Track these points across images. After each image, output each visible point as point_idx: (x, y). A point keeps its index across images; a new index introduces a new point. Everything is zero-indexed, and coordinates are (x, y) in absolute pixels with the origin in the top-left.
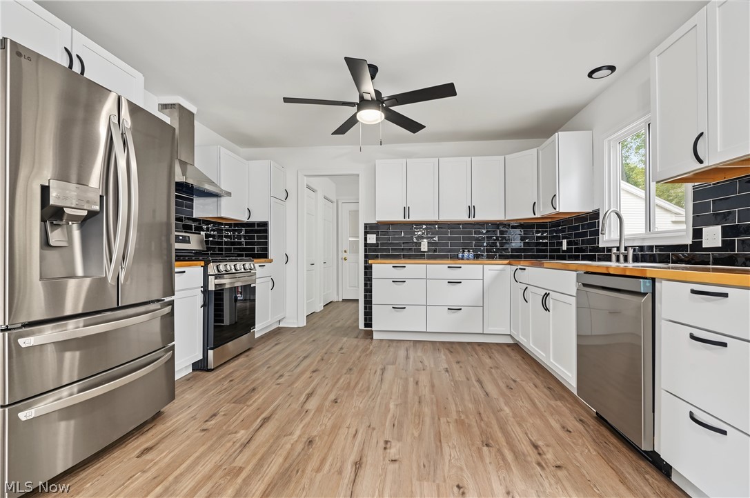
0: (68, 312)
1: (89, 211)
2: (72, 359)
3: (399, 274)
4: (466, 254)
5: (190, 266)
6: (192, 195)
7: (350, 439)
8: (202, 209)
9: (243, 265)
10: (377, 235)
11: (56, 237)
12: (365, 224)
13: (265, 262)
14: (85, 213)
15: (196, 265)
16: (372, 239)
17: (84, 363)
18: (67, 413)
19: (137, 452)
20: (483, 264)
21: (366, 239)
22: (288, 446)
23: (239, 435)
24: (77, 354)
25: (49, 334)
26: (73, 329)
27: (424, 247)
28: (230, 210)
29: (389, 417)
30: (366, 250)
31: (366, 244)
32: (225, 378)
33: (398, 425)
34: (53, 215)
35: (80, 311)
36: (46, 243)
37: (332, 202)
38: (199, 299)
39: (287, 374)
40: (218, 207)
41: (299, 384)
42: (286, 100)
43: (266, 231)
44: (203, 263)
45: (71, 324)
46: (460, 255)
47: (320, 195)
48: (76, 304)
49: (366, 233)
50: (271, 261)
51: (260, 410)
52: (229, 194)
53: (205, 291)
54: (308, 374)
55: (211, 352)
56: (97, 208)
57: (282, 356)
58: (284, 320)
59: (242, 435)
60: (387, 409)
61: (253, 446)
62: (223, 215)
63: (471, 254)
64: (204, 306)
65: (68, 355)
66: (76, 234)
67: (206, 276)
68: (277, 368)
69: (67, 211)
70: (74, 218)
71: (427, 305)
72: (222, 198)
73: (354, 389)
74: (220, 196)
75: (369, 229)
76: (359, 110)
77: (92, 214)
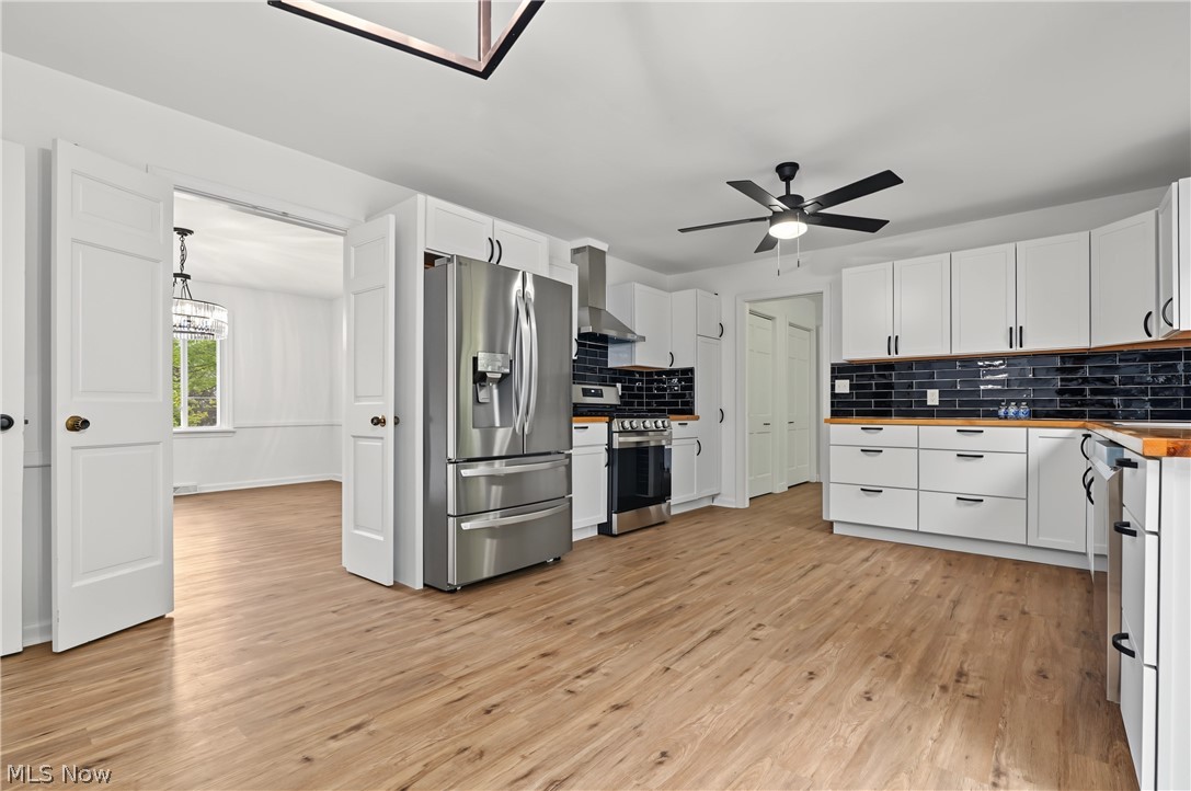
0: (496, 454)
1: (503, 374)
2: (496, 491)
3: (872, 440)
4: (1012, 410)
5: (593, 421)
6: (607, 342)
7: (721, 614)
8: (616, 358)
9: (644, 422)
10: (851, 380)
11: (483, 395)
12: (832, 365)
13: (688, 419)
14: (499, 376)
15: (601, 421)
16: (843, 386)
17: (505, 496)
18: (492, 532)
19: (537, 582)
20: (1028, 427)
21: (833, 387)
22: (658, 605)
23: (617, 589)
24: (500, 488)
25: (480, 469)
26: (500, 467)
27: (933, 397)
28: (644, 357)
29: (783, 608)
30: (833, 404)
31: (834, 395)
32: (625, 545)
33: (786, 616)
34: (480, 378)
35: (503, 454)
36: (476, 400)
37: (808, 330)
38: (604, 457)
39: (690, 552)
40: (632, 353)
41: (698, 562)
42: (682, 230)
43: (691, 380)
44: (607, 419)
45: (497, 463)
46: (1002, 412)
47: (781, 324)
48: (501, 451)
49: (834, 378)
50: (697, 418)
51: (645, 575)
52: (643, 339)
53: (610, 450)
54: (715, 555)
55: (615, 516)
56: (508, 371)
57: (696, 535)
58: (719, 497)
59: (621, 589)
60: (786, 601)
61: (626, 598)
62: (637, 364)
63: (1024, 409)
64: (608, 465)
65: (494, 488)
66: (495, 392)
67: (610, 433)
68: (684, 545)
69: (488, 375)
70: (493, 380)
71: (918, 490)
72: (637, 344)
73: (759, 577)
74: (633, 342)
75: (839, 371)
76: (771, 224)
77: (505, 376)
